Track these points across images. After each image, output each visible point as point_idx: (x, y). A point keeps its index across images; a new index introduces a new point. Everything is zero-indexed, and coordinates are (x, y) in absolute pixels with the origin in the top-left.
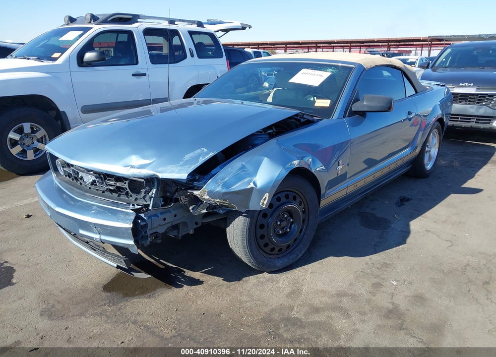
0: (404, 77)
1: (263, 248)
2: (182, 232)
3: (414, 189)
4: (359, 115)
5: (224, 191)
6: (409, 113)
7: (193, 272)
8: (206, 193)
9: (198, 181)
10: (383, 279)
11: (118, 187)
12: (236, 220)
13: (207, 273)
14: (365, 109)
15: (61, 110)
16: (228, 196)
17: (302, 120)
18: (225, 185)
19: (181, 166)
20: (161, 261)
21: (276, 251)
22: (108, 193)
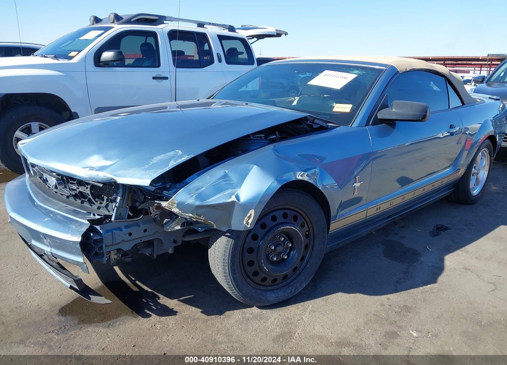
0: (448, 85)
1: (252, 277)
2: (158, 251)
3: (455, 216)
4: (388, 124)
5: (198, 203)
6: (451, 127)
7: (169, 300)
8: (175, 205)
9: (168, 189)
10: (400, 327)
11: (80, 192)
12: (219, 241)
13: (186, 302)
14: (394, 117)
15: (73, 111)
16: (203, 210)
17: (315, 126)
18: (200, 197)
19: (146, 170)
20: (137, 282)
21: (268, 282)
22: (72, 199)
